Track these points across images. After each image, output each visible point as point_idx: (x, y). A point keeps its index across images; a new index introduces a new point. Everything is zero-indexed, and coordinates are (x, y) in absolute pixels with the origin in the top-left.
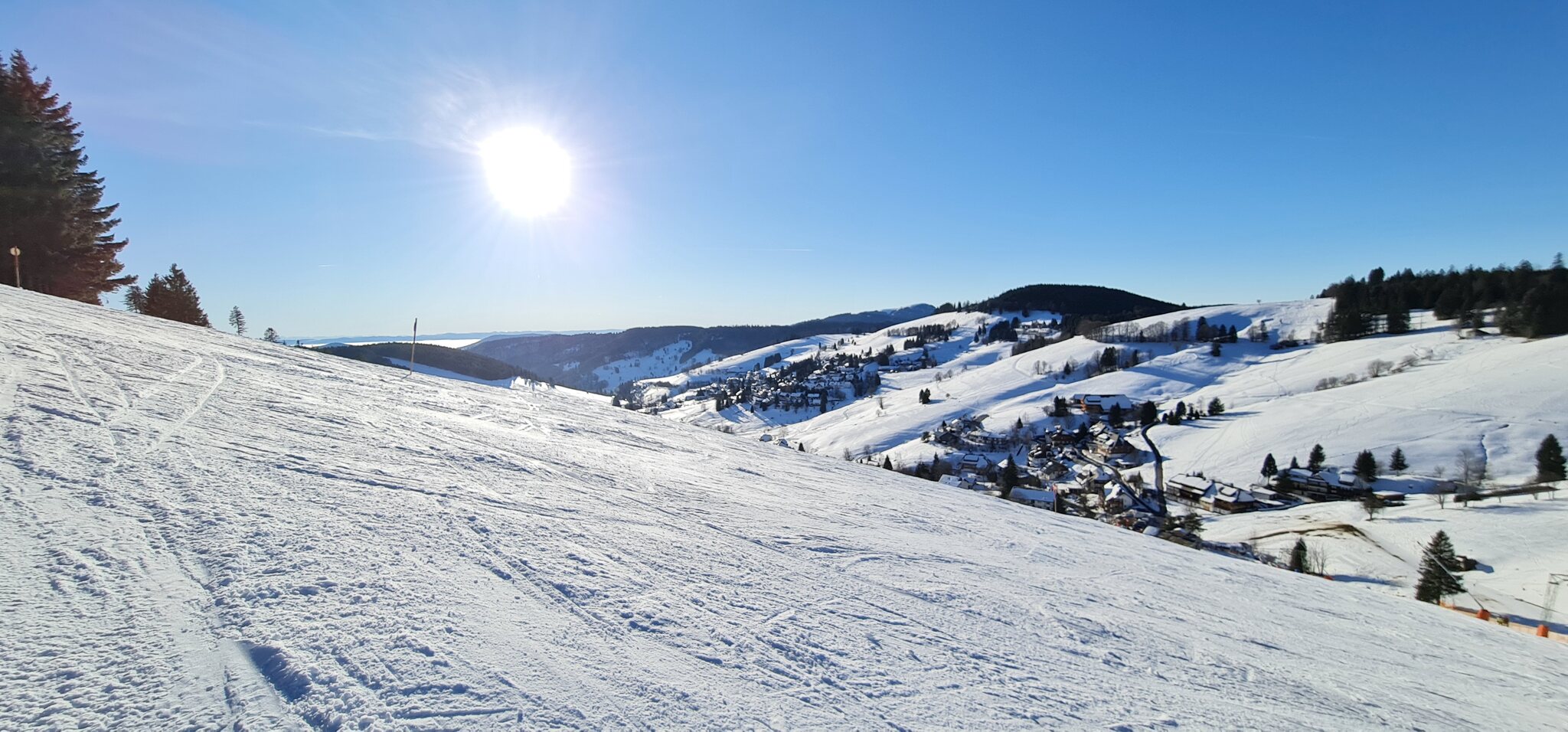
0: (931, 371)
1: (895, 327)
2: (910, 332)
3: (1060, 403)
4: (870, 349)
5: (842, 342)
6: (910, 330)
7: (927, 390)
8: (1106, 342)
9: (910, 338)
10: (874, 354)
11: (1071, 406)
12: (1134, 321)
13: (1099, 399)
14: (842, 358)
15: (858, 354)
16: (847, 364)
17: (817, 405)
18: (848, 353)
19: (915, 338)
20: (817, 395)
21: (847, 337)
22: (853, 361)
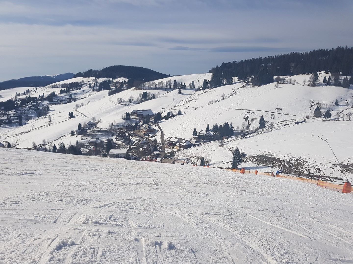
0: (74, 103)
1: (55, 84)
2: (63, 86)
3: (127, 114)
4: (43, 94)
5: (28, 91)
6: (63, 85)
7: (72, 112)
8: (143, 90)
9: (63, 89)
10: (45, 96)
11: (131, 115)
12: (153, 81)
13: (141, 112)
14: (29, 99)
15: (37, 97)
16: (32, 102)
17: (17, 122)
18: (32, 96)
19: (65, 89)
20: (17, 118)
21: (31, 89)
22: (34, 99)
